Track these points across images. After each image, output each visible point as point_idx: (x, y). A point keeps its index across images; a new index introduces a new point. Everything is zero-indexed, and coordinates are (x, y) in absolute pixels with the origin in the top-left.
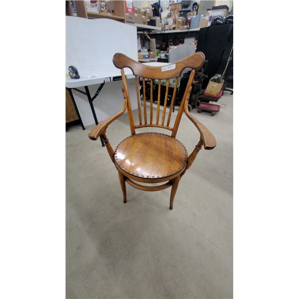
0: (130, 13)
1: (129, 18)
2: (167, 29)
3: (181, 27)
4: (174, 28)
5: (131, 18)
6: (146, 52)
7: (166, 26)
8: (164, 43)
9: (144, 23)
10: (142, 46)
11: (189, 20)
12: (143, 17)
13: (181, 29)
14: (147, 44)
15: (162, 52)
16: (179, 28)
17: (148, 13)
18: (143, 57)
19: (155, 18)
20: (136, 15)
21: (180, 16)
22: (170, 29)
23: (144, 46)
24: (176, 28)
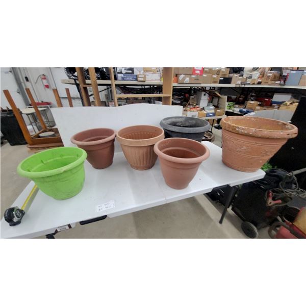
0: (197, 74)
1: (195, 79)
2: (248, 83)
3: (270, 82)
4: (259, 83)
5: (198, 80)
6: (212, 109)
7: (248, 79)
8: (242, 96)
9: (215, 82)
10: (209, 102)
11: (284, 76)
12: (215, 76)
13: (270, 85)
14: (216, 100)
15: (237, 106)
16: (266, 83)
17: (223, 72)
18: (205, 115)
19: (231, 75)
20: (204, 75)
21: (271, 70)
22: (254, 84)
23: (212, 102)
24: (262, 83)
